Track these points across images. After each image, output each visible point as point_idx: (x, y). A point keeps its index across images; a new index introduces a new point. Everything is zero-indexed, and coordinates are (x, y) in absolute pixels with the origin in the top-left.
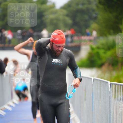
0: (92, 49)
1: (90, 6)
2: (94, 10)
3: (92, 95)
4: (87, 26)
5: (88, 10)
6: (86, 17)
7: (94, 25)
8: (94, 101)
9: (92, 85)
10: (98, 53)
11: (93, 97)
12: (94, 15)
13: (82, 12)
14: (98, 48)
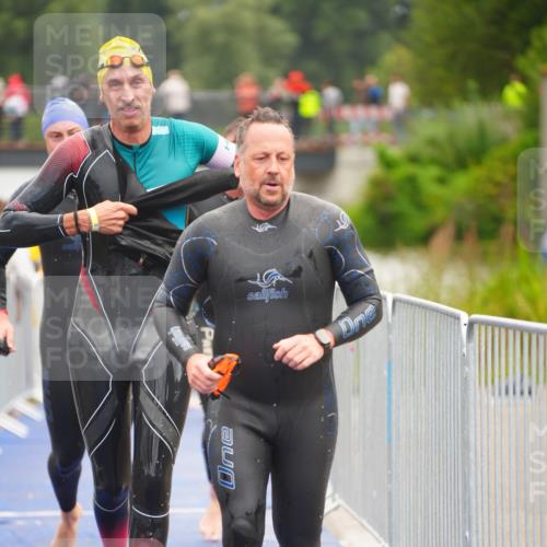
0: (387, 163)
3: (386, 373)
4: (365, 61)
7: (395, 55)
8: (394, 397)
9: (389, 327)
10: (412, 181)
11: (389, 382)
12: (398, 10)
14: (414, 159)
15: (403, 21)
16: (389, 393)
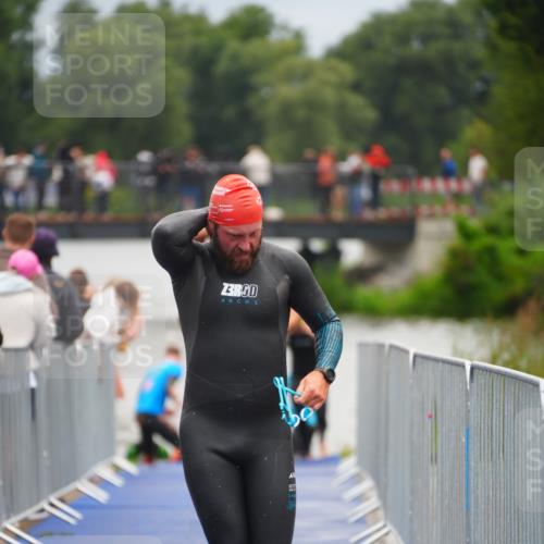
0: (466, 233)
1: (458, 47)
2: (474, 65)
3: (464, 440)
4: (445, 135)
5: (449, 61)
6: (442, 94)
7: (474, 129)
8: (472, 464)
9: (467, 394)
10: (491, 251)
11: (468, 449)
12: (478, 86)
13: (422, 70)
14: (493, 230)
15: (483, 97)
16: (468, 460)
